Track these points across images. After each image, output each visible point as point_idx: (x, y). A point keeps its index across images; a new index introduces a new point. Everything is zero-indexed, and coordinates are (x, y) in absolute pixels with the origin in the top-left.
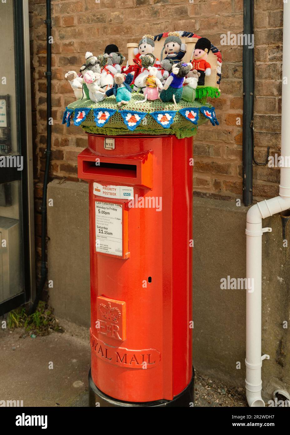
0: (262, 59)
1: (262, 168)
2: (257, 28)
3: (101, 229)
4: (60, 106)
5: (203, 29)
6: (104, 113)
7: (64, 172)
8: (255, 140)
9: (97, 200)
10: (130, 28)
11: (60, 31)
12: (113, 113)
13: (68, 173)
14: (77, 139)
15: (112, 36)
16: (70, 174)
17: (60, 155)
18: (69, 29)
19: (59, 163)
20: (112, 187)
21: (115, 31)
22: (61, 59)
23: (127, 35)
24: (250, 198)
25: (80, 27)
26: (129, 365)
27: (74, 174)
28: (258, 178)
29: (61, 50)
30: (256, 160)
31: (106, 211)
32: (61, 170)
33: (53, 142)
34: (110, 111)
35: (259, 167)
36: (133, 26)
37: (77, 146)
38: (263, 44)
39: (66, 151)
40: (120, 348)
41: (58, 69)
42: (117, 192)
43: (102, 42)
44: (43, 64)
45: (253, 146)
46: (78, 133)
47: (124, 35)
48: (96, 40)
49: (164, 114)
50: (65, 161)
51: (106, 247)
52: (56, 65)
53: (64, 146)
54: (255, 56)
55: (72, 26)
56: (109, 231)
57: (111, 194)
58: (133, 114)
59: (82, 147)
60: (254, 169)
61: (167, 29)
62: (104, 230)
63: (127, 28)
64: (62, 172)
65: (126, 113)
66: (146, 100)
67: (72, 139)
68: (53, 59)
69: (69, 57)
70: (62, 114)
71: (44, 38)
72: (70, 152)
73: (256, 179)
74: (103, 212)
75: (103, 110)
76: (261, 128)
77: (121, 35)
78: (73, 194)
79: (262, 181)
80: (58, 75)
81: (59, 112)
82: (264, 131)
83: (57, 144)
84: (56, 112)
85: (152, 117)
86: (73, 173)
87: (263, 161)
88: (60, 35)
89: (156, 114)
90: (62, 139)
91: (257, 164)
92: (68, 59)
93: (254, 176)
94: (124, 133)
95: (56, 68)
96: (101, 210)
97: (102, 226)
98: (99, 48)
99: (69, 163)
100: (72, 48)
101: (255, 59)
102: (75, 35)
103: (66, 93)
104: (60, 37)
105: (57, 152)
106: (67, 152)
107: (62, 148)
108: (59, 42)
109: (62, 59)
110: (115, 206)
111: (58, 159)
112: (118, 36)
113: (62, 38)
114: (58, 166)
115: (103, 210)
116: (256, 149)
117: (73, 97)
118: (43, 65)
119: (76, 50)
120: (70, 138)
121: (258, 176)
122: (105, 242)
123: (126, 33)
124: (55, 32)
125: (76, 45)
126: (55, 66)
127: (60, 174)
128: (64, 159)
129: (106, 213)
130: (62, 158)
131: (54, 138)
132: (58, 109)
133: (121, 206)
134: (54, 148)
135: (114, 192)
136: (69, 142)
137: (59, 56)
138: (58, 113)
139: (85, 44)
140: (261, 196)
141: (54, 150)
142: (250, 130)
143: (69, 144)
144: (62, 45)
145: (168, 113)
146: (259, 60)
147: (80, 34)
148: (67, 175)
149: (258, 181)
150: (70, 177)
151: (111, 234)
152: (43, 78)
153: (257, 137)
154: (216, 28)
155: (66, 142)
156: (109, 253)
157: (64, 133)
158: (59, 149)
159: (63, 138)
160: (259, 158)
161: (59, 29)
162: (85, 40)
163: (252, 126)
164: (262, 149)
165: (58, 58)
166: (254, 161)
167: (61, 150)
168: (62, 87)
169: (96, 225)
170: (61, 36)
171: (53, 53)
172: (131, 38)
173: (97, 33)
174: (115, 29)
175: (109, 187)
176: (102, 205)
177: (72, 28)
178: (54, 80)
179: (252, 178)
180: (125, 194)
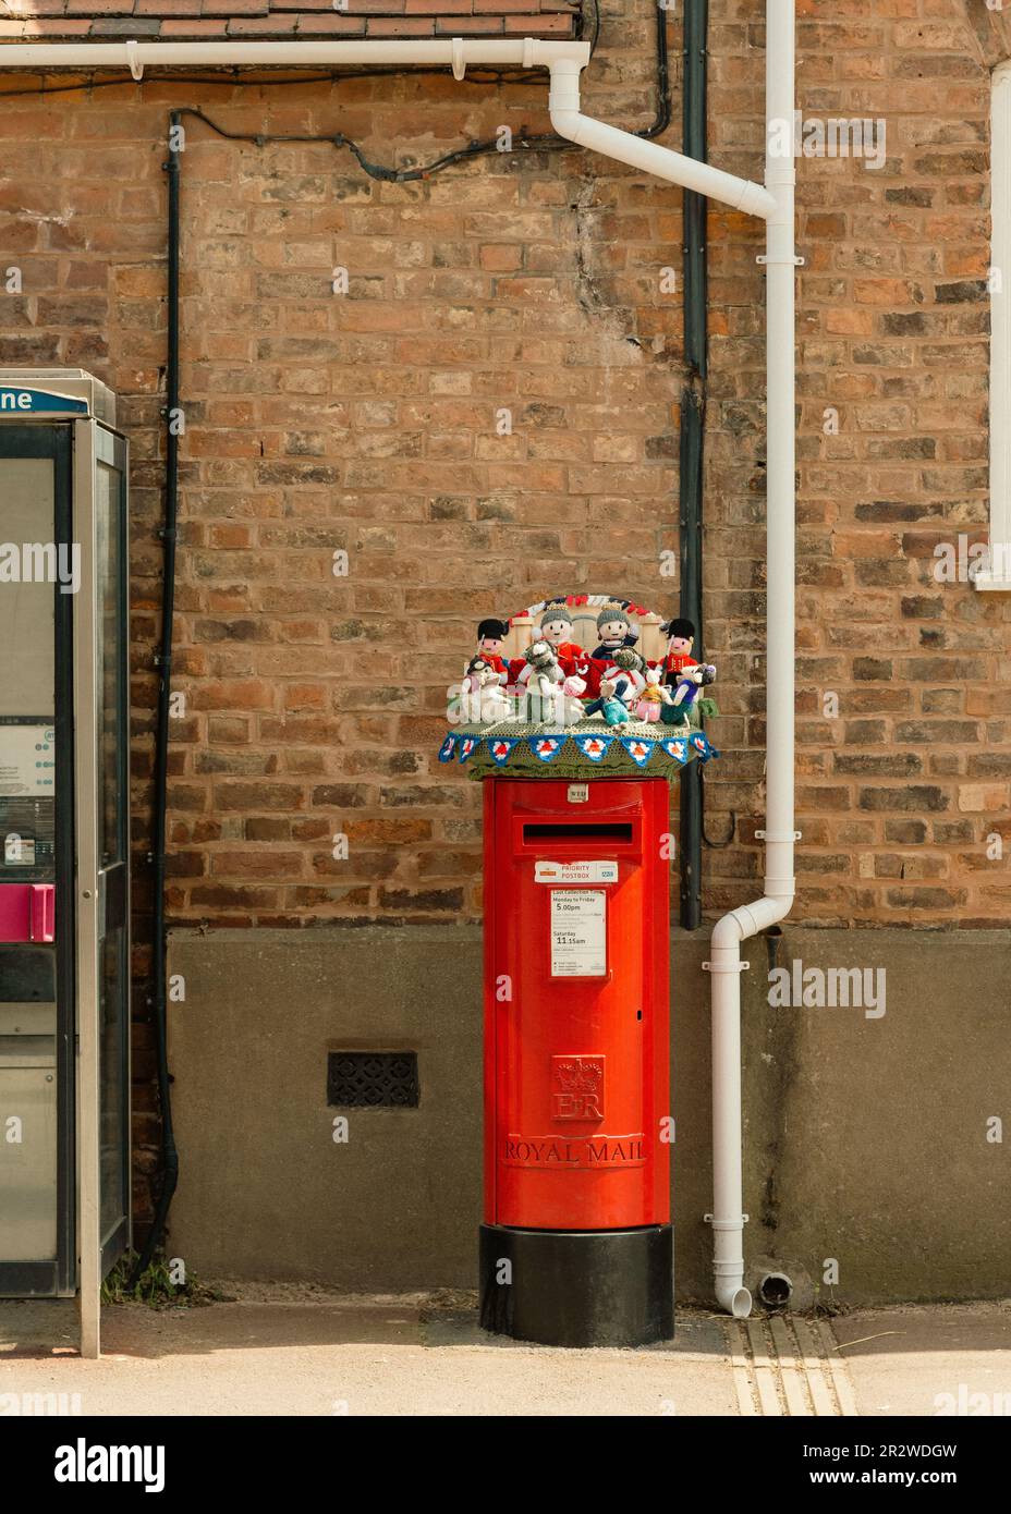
0: (717, 645)
1: (720, 853)
2: (708, 587)
3: (562, 937)
4: (197, 740)
5: (594, 581)
6: (594, 741)
7: (206, 907)
8: (706, 798)
9: (554, 889)
10: (414, 565)
11: (199, 557)
12: (610, 742)
13: (217, 908)
14: (250, 821)
15: (363, 580)
16: (222, 910)
17: (192, 865)
18: (229, 554)
19: (186, 885)
20: (581, 864)
21: (371, 569)
22: (200, 626)
23: (404, 581)
24: (697, 916)
25: (265, 553)
26: (611, 1163)
27: (236, 909)
28: (712, 873)
29: (202, 603)
30: (707, 837)
31: (573, 904)
32: (194, 901)
33: (171, 832)
34: (604, 739)
35: (714, 850)
36: (420, 562)
37: (248, 839)
38: (721, 617)
39: (212, 852)
40: (594, 1136)
41: (190, 650)
42: (590, 872)
43: (331, 592)
44: (142, 634)
45: (702, 811)
46: (254, 806)
47: (396, 579)
48: (314, 586)
49: (674, 742)
50: (210, 878)
51: (572, 966)
52: (185, 638)
53: (203, 841)
54: (704, 640)
55: (239, 549)
56: (577, 938)
57: (579, 876)
58: (638, 742)
59: (263, 840)
60: (704, 855)
61: (511, 575)
62: (568, 938)
63: (406, 566)
64: (195, 906)
65: (629, 740)
66: (646, 721)
67: (232, 823)
68: (175, 625)
69: (229, 622)
70: (200, 759)
71: (147, 571)
72: (227, 855)
73: (709, 875)
74: (566, 907)
75: (593, 737)
76: (718, 774)
77: (388, 579)
78: (254, 953)
79: (720, 879)
80: (192, 664)
81: (192, 756)
82: (722, 780)
83: (182, 835)
84: (181, 755)
85: (661, 748)
86: (233, 907)
87: (723, 839)
88: (198, 566)
89: (666, 742)
90: (197, 823)
91: (709, 845)
92: (228, 629)
93: (703, 870)
94: (609, 775)
95: (183, 647)
96: (562, 904)
97: (564, 931)
98: (324, 604)
99: (220, 881)
100: (241, 599)
101: (704, 645)
102: (249, 570)
103: (216, 707)
104: (200, 573)
105: (182, 857)
106: (215, 856)
107: (201, 846)
108: (195, 583)
109: (204, 626)
110: (590, 894)
111: (184, 874)
112: (380, 581)
113: (207, 574)
114: (182, 893)
115: (567, 903)
116: (707, 815)
117: (239, 719)
118: (139, 639)
119: (251, 606)
120: (226, 819)
121: (712, 868)
122: (571, 958)
123: (399, 577)
124: (184, 559)
125: (251, 594)
126: (180, 641)
127: (189, 912)
128: (206, 873)
129: (572, 908)
130: (200, 872)
131: (171, 822)
132: (188, 749)
133: (604, 891)
134: (171, 848)
135: (586, 872)
136: (223, 830)
137: (195, 617)
138: (187, 759)
139: (282, 593)
140: (718, 907)
141: (172, 852)
142: (697, 780)
143: (222, 835)
144: (206, 590)
145: (679, 741)
146: (711, 647)
147: (266, 569)
148: (214, 913)
149: (712, 878)
150: (222, 917)
151: (583, 941)
152: (139, 670)
153: (710, 792)
154: (622, 582)
155: (211, 831)
156: (579, 974)
157: (206, 808)
158: (187, 850)
159: (202, 821)
160: (714, 834)
161: (199, 552)
162: (280, 584)
163: (701, 772)
164: (720, 815)
165: (193, 624)
166: (705, 839)
167: (195, 851)
168: (202, 693)
169: (553, 930)
170: (203, 569)
171: (178, 610)
172: (415, 587)
173: (318, 569)
174: (371, 565)
175: (574, 864)
176: (564, 895)
177: (242, 553)
178: (178, 676)
179: (701, 874)
180: (604, 874)
